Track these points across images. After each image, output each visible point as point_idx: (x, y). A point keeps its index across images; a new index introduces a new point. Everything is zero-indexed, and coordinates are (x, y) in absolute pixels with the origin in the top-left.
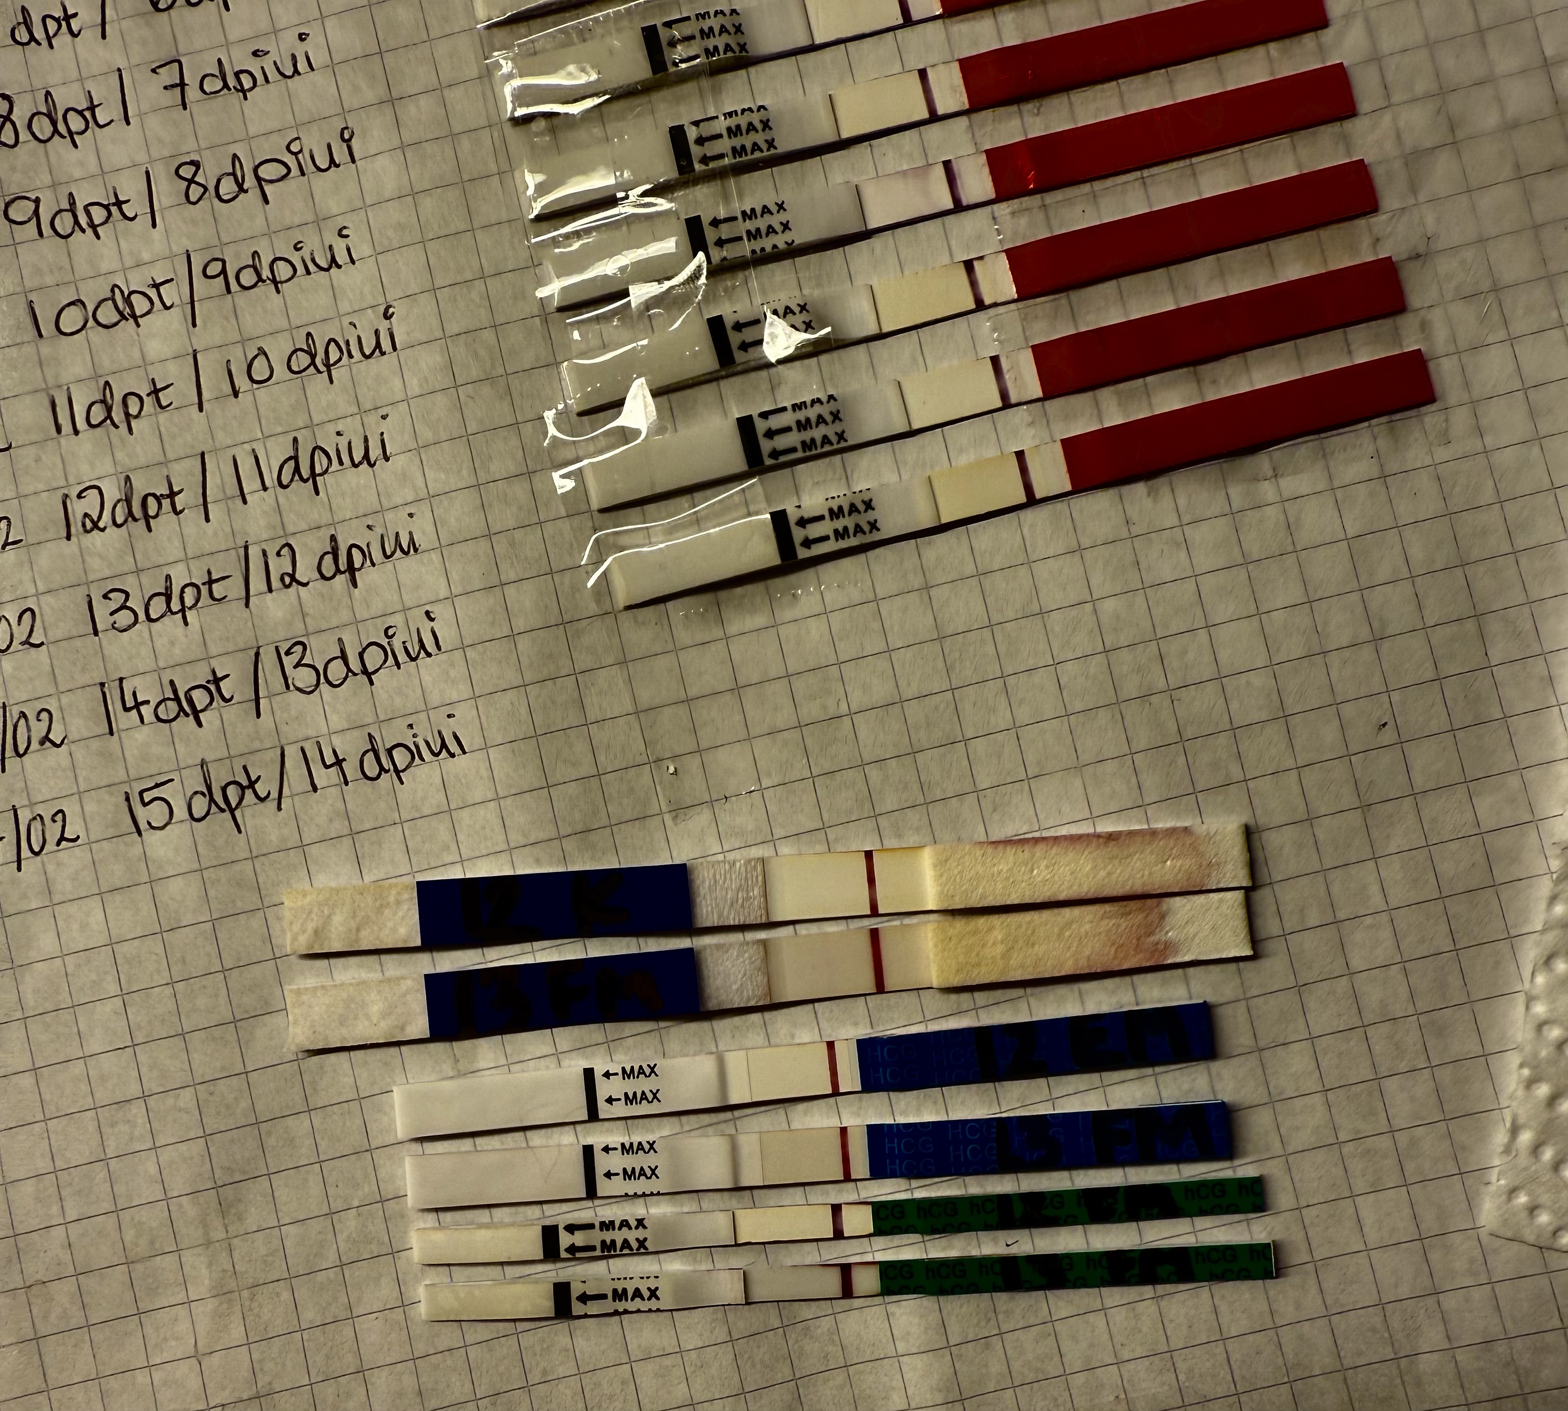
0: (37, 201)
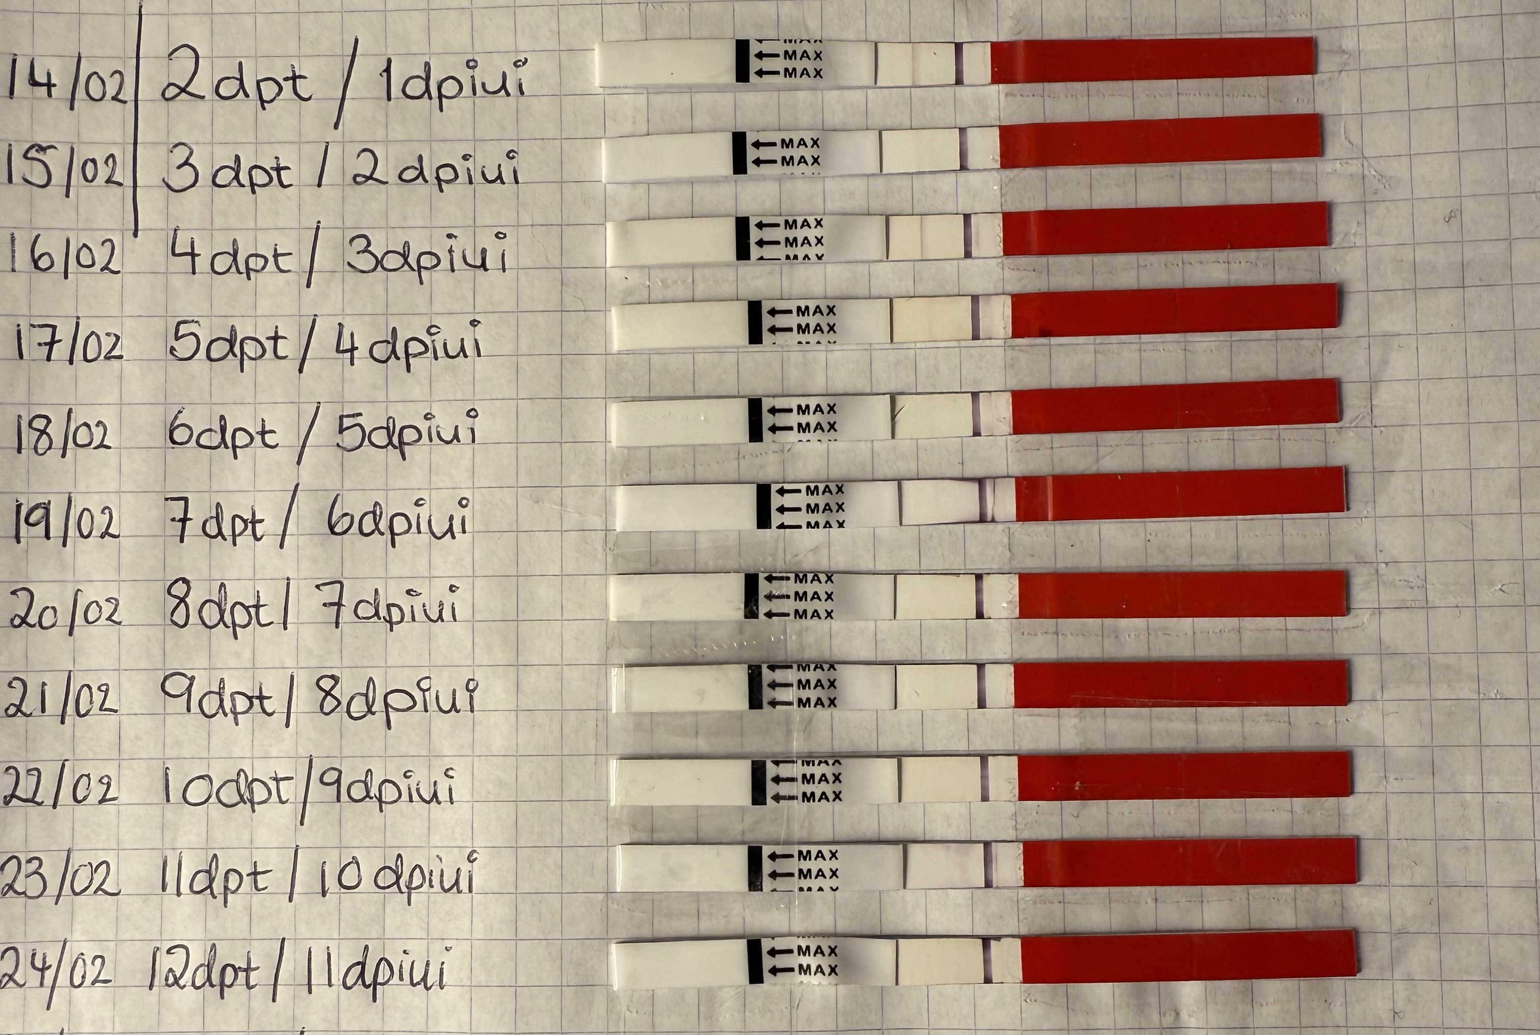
0: (192, 679)
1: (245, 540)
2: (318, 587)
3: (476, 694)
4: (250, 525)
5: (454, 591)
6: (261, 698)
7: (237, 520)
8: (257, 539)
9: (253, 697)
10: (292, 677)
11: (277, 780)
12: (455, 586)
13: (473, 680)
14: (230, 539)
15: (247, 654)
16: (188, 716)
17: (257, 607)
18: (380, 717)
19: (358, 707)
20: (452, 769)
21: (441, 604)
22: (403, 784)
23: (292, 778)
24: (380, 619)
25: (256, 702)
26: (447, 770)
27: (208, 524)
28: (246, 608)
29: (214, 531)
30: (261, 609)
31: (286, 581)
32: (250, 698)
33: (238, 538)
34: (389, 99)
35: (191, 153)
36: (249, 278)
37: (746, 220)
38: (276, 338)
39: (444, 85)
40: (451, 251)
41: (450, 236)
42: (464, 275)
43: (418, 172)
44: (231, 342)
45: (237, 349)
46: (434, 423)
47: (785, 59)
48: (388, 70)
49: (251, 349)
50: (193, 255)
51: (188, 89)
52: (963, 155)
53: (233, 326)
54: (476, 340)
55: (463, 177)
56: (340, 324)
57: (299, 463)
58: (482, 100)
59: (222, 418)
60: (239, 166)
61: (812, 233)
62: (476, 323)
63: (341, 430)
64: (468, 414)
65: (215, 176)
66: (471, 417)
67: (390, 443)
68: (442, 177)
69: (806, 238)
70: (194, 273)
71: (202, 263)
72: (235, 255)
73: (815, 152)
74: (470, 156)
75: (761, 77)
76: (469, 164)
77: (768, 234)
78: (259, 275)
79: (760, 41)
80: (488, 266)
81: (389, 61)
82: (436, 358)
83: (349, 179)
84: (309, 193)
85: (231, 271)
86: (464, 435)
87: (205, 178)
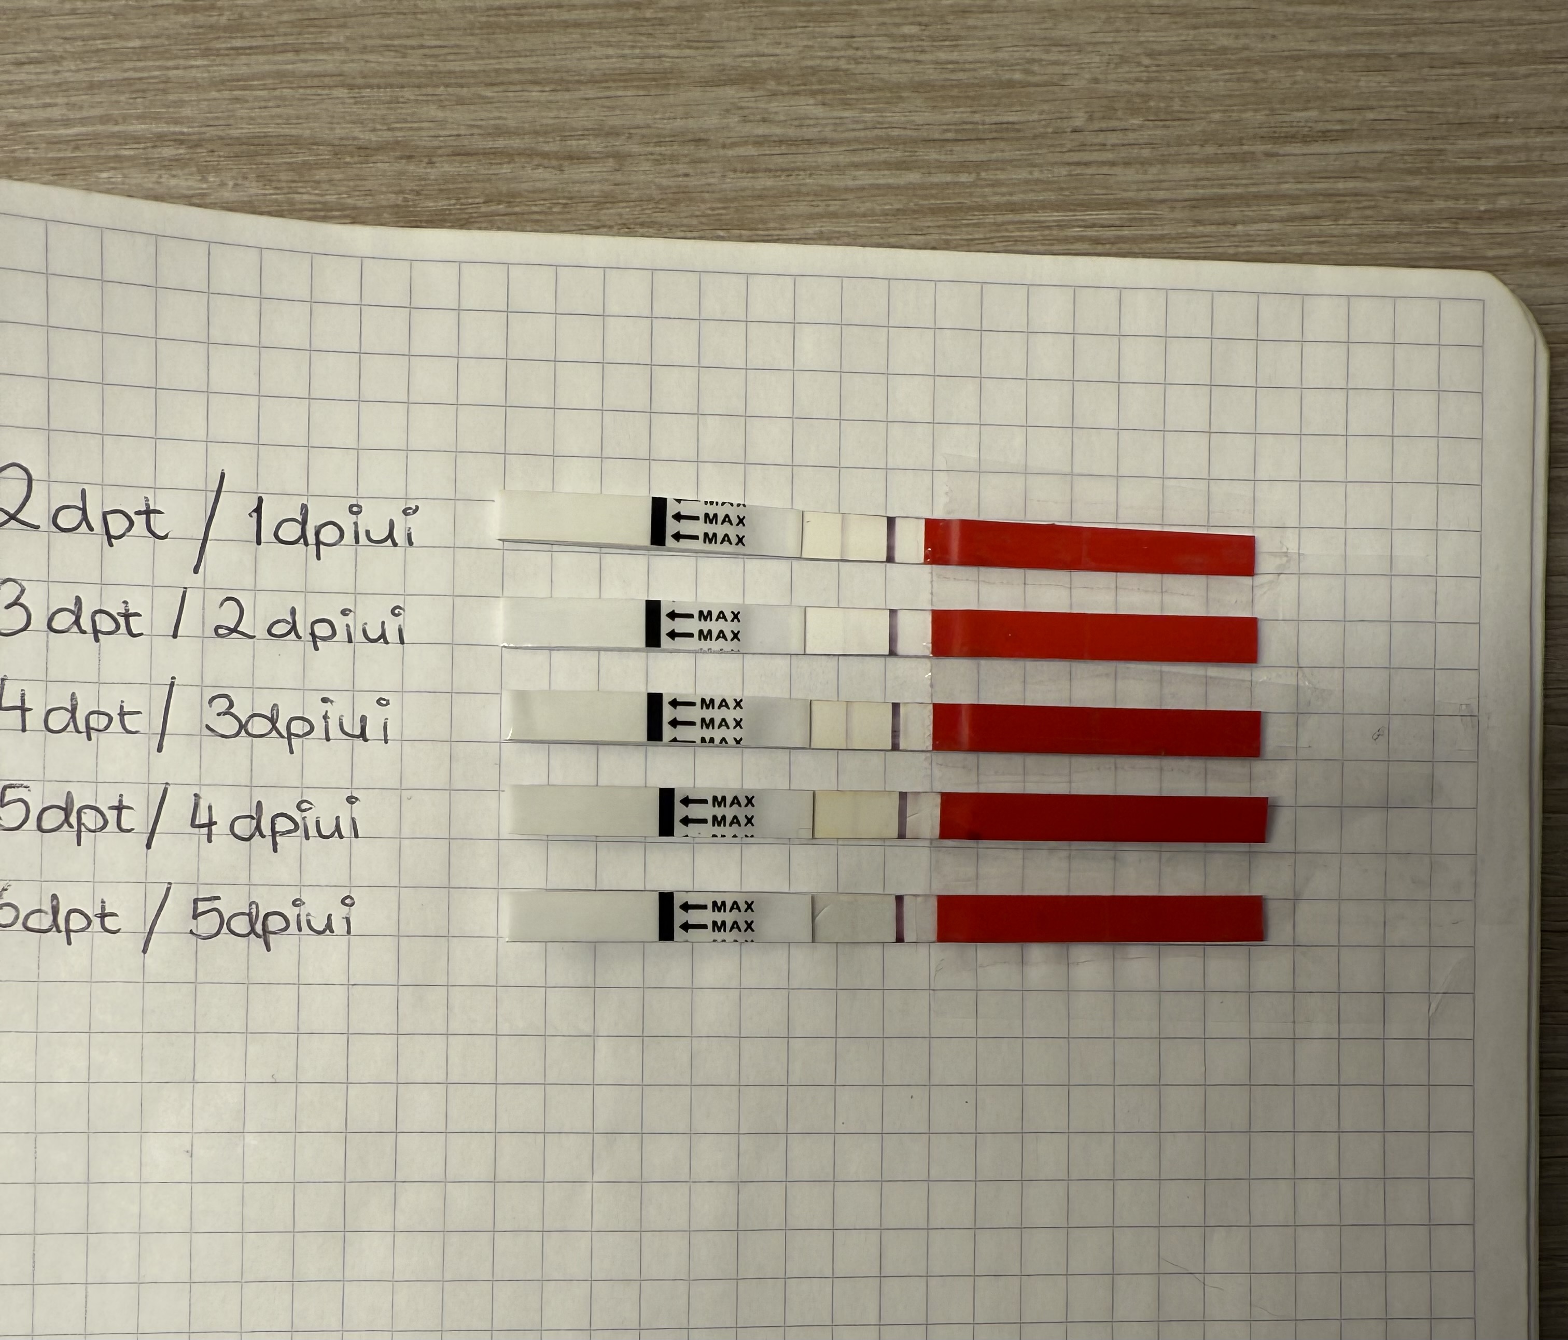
34: (259, 542)
35: (23, 591)
36: (89, 738)
37: (659, 696)
38: (119, 808)
39: (323, 530)
40: (325, 717)
41: (324, 700)
42: (341, 745)
43: (289, 627)
44: (67, 811)
45: (73, 819)
46: (304, 911)
47: (706, 522)
48: (258, 510)
49: (90, 818)
50: (23, 709)
51: (19, 516)
52: (893, 640)
53: (69, 793)
54: (353, 820)
55: (341, 634)
56: (196, 795)
57: (145, 951)
58: (367, 551)
59: (54, 897)
60: (80, 609)
61: (731, 715)
62: (353, 800)
63: (195, 916)
64: (343, 902)
65: (50, 620)
66: (347, 905)
67: (253, 931)
68: (317, 633)
69: (723, 720)
70: (24, 730)
71: (34, 720)
72: (73, 711)
73: (735, 626)
74: (350, 611)
75: (678, 541)
76: (349, 619)
77: (683, 714)
78: (101, 735)
79: (679, 501)
80: (368, 736)
81: (260, 500)
82: (307, 838)
83: (210, 632)
84: (164, 645)
85: (68, 729)
86: (339, 925)
87: (40, 621)
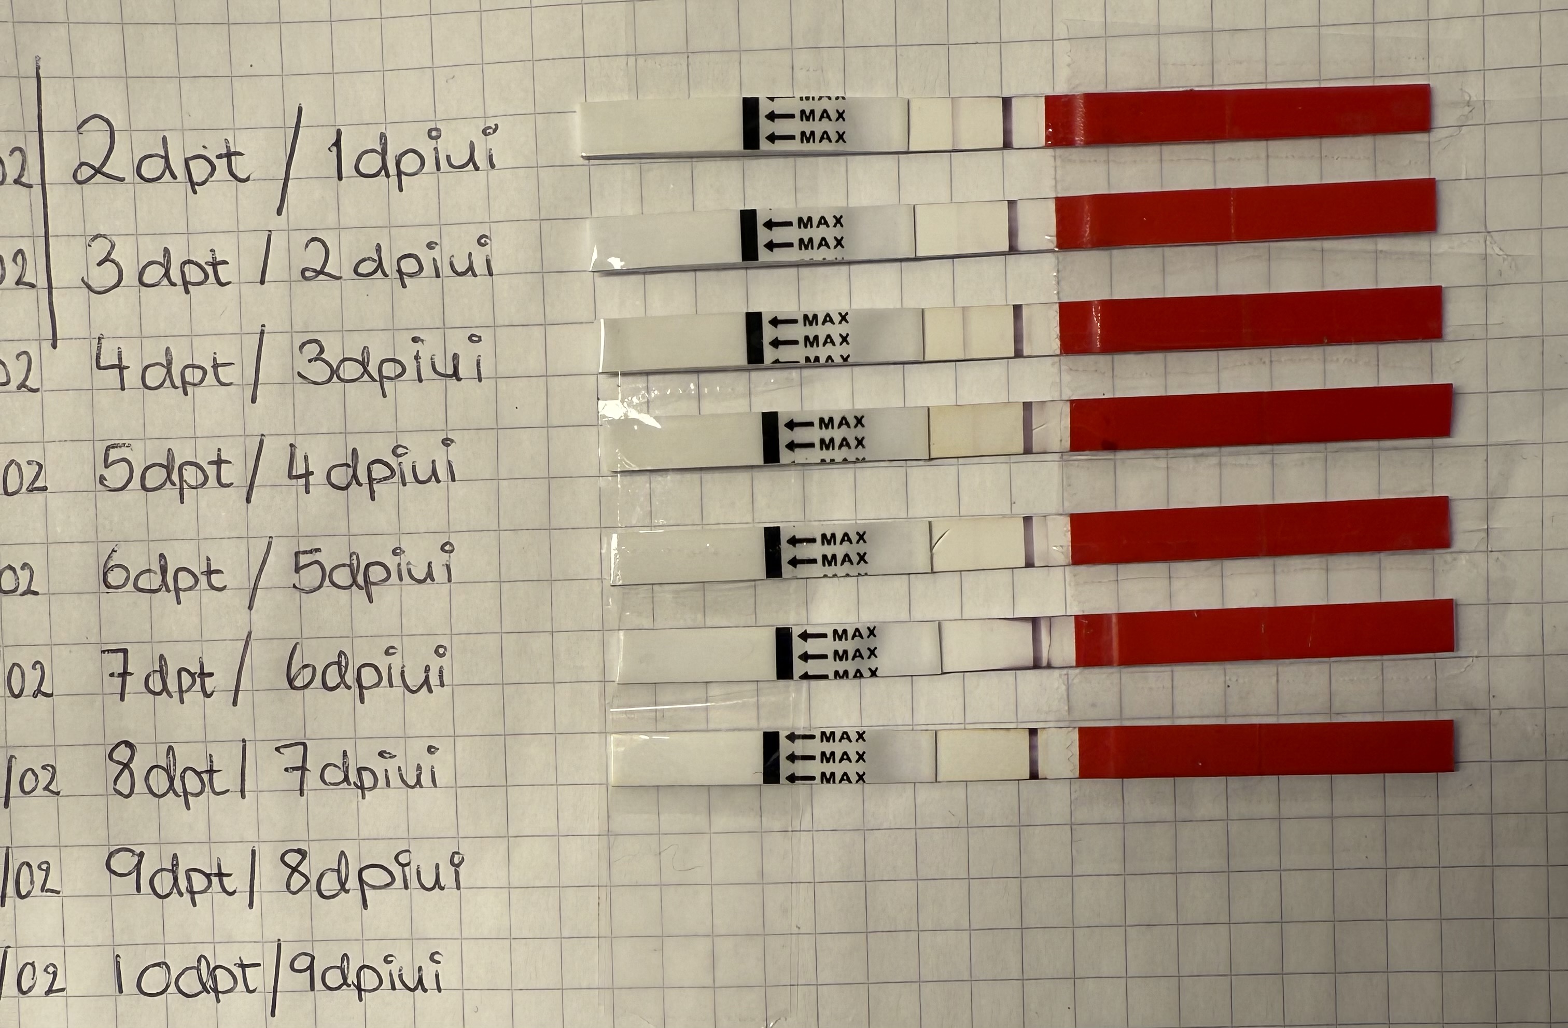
0: (141, 855)
1: (194, 697)
2: (277, 749)
3: (462, 869)
4: (198, 680)
5: (433, 753)
6: (220, 875)
7: (184, 674)
8: (208, 696)
9: (211, 874)
10: (253, 852)
11: (243, 966)
12: (434, 747)
13: (458, 853)
14: (176, 696)
15: (202, 826)
16: (138, 897)
17: (211, 771)
18: (354, 896)
19: (330, 883)
20: (437, 953)
21: (419, 767)
22: (384, 970)
23: (259, 965)
24: (349, 784)
25: (215, 880)
26: (433, 954)
27: (151, 679)
28: (198, 774)
29: (158, 687)
30: (215, 775)
31: (241, 744)
32: (208, 876)
33: (185, 696)
34: (340, 178)
35: (113, 247)
36: (186, 393)
37: (759, 315)
38: (219, 462)
39: (404, 159)
40: (417, 358)
41: (415, 340)
42: (435, 386)
43: (375, 265)
44: (169, 468)
45: (175, 477)
46: (404, 559)
47: (802, 120)
48: (337, 144)
49: (190, 474)
50: (121, 368)
51: (105, 170)
52: (1013, 234)
53: (169, 450)
54: (449, 463)
55: (428, 269)
56: (291, 445)
57: (250, 607)
58: (449, 178)
59: (162, 556)
60: (169, 261)
61: (835, 331)
62: (449, 442)
63: (298, 569)
64: (442, 548)
65: (141, 274)
66: (446, 552)
67: (355, 581)
68: (404, 270)
69: (829, 336)
70: (123, 388)
71: (134, 377)
72: (169, 367)
73: (837, 232)
74: (436, 244)
75: (773, 143)
76: (435, 253)
77: (785, 332)
78: (196, 388)
79: (772, 99)
80: (461, 375)
81: (339, 133)
82: (404, 484)
83: (297, 275)
84: (252, 292)
85: (165, 385)
86: (439, 573)
87: (130, 276)
